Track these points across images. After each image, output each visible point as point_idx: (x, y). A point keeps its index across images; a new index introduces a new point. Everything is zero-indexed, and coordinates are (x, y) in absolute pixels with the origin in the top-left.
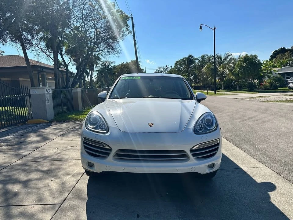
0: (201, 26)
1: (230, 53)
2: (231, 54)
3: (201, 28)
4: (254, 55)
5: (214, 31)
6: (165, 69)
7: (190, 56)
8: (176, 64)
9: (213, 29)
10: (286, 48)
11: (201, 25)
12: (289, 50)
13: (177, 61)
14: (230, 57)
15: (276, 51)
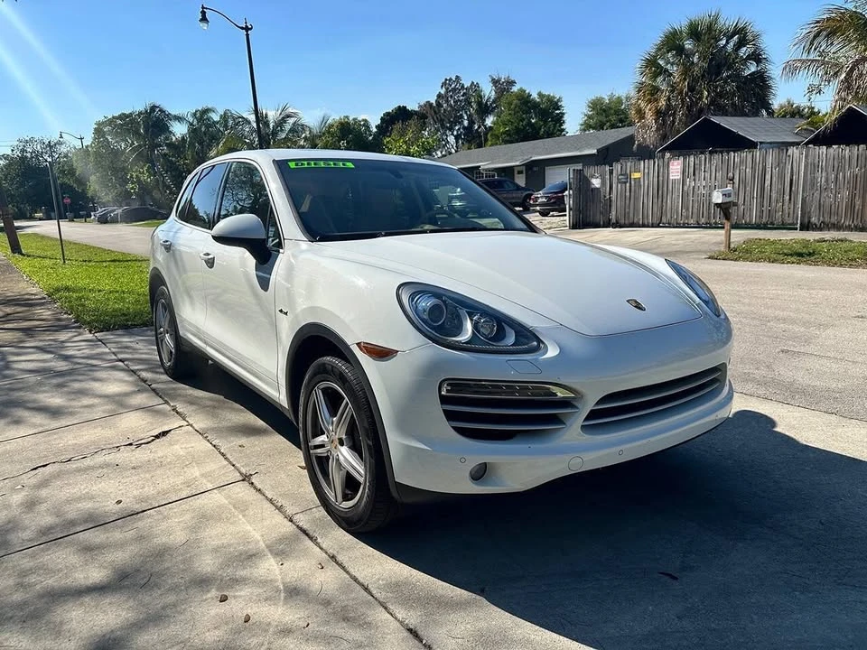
0: (203, 13)
1: (290, 110)
2: (295, 113)
3: (204, 19)
4: (363, 120)
5: (247, 35)
6: (51, 147)
7: (153, 108)
8: (99, 131)
9: (242, 28)
10: (409, 108)
11: (203, 8)
12: (416, 113)
13: (102, 119)
14: (291, 121)
15: (388, 114)
